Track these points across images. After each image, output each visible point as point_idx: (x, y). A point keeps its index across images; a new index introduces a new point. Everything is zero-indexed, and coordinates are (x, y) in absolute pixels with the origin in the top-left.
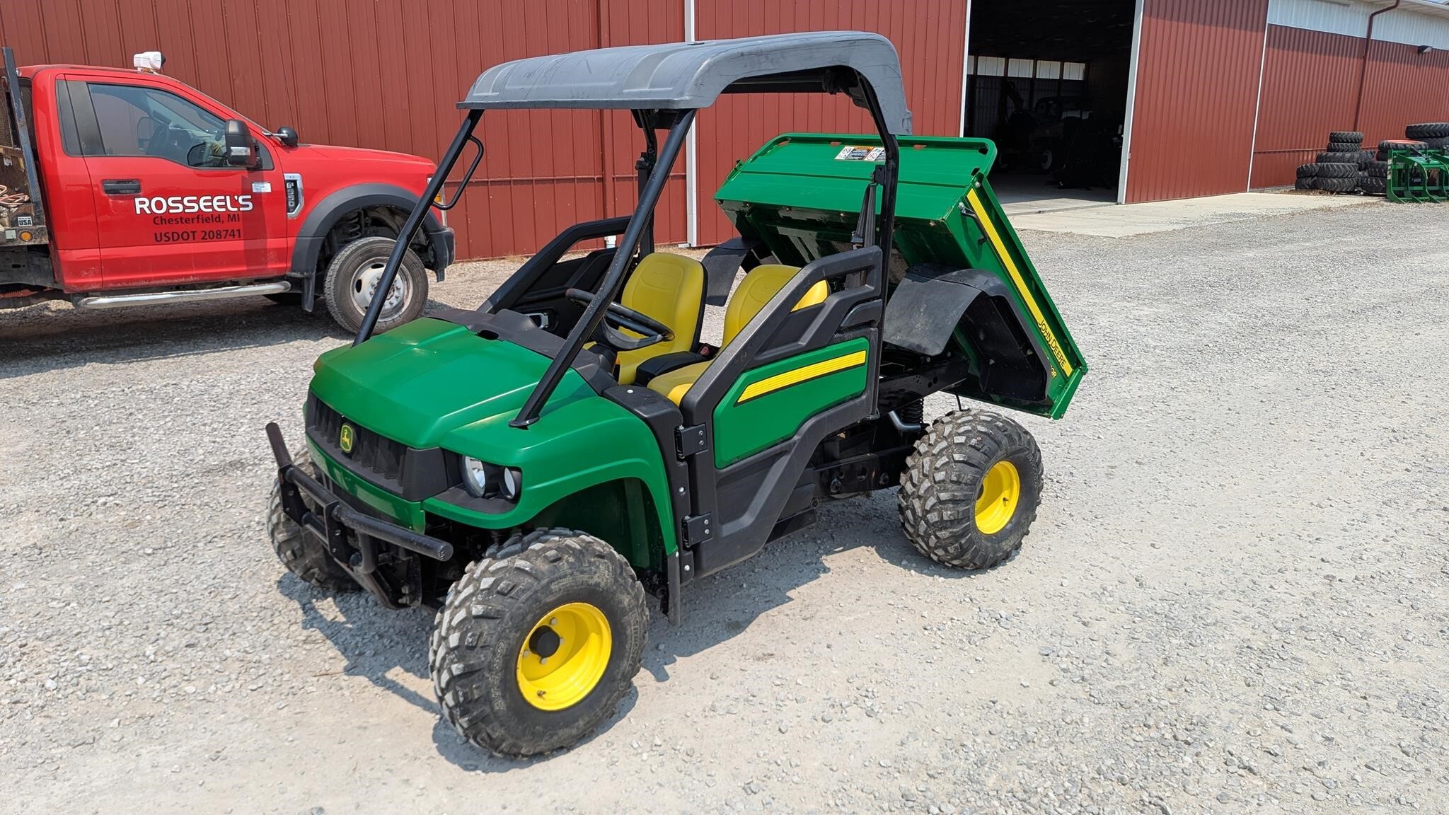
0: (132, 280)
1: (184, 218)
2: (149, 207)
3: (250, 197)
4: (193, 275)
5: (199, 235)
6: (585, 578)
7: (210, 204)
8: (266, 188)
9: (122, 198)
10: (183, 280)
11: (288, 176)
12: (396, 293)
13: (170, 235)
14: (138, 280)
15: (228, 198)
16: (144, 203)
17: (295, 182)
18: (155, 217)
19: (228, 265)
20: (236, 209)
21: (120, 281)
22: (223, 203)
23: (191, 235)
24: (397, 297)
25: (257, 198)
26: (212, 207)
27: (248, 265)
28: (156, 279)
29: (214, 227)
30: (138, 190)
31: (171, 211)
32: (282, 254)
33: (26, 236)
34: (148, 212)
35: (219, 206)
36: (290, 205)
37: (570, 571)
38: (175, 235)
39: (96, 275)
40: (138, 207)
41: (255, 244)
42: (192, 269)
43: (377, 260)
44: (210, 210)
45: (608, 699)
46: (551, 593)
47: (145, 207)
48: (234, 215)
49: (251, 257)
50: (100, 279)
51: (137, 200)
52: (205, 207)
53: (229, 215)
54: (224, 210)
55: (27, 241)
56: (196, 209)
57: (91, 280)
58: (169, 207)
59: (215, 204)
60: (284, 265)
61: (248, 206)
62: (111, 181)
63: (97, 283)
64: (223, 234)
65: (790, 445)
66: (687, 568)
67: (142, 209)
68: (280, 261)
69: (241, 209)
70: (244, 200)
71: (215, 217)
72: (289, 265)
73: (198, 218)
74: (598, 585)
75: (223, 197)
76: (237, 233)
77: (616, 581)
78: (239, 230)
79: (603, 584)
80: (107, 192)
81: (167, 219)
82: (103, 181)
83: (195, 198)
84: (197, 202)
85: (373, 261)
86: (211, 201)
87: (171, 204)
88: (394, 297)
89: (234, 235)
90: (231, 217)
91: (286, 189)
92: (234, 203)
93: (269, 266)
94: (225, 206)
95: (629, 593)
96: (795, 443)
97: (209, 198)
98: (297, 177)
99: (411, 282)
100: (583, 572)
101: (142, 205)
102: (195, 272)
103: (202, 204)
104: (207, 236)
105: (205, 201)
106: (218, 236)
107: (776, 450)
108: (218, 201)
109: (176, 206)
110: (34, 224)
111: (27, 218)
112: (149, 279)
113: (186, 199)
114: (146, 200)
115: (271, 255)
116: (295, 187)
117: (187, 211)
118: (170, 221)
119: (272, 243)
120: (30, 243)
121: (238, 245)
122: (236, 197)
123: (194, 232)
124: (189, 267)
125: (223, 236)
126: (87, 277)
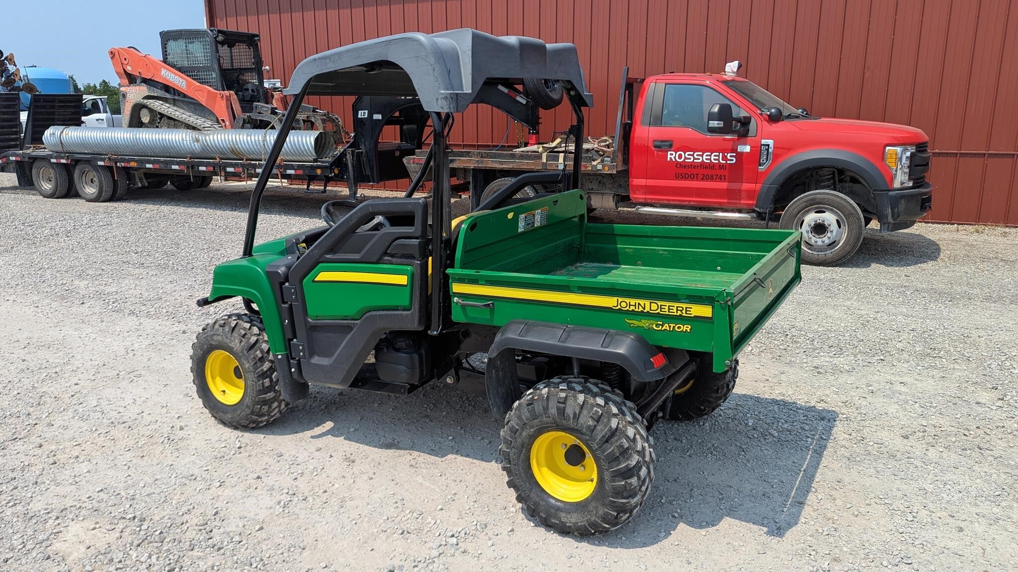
0: (660, 199)
1: (693, 165)
2: (675, 157)
3: (735, 154)
4: (693, 201)
5: (700, 176)
6: (228, 341)
7: (709, 157)
8: (747, 149)
9: (661, 151)
10: (688, 203)
11: (764, 142)
12: (829, 234)
13: (684, 175)
14: (663, 200)
15: (721, 154)
16: (672, 154)
17: (768, 145)
18: (677, 163)
19: (715, 197)
20: (725, 162)
21: (653, 199)
22: (717, 158)
23: (696, 176)
24: (829, 238)
25: (740, 156)
26: (710, 159)
27: (728, 199)
28: (673, 200)
29: (710, 172)
30: (671, 146)
31: (686, 161)
32: (751, 194)
33: (606, 168)
34: (674, 160)
35: (714, 159)
36: (761, 161)
37: (222, 334)
38: (687, 175)
39: (642, 194)
40: (669, 156)
41: (734, 186)
42: (693, 197)
43: (821, 208)
44: (709, 161)
45: (241, 413)
46: (213, 340)
47: (672, 157)
48: (723, 166)
49: (731, 194)
50: (644, 197)
51: (669, 153)
52: (706, 159)
53: (720, 166)
54: (717, 162)
55: (607, 171)
56: (700, 161)
57: (640, 196)
58: (685, 158)
59: (713, 157)
60: (752, 202)
61: (732, 160)
62: (658, 141)
63: (642, 198)
64: (715, 177)
65: (354, 324)
66: (293, 370)
67: (671, 158)
68: (749, 198)
69: (728, 162)
70: (731, 156)
71: (711, 166)
72: (755, 202)
73: (701, 166)
74: (233, 348)
75: (718, 154)
76: (723, 177)
77: (242, 352)
78: (725, 176)
79: (235, 349)
80: (655, 147)
81: (684, 165)
82: (654, 141)
83: (701, 153)
84: (702, 156)
85: (818, 208)
86: (710, 156)
87: (687, 156)
88: (826, 237)
89: (721, 179)
90: (721, 166)
91: (761, 150)
92: (725, 158)
93: (742, 202)
94: (718, 160)
95: (248, 362)
96: (357, 324)
97: (709, 154)
98: (771, 142)
99: (847, 227)
100: (227, 338)
101: (672, 156)
102: (694, 199)
103: (705, 157)
104: (705, 178)
105: (706, 156)
106: (712, 178)
107: (344, 323)
108: (715, 156)
109: (689, 157)
110: (612, 162)
111: (609, 159)
112: (669, 200)
113: (696, 154)
114: (674, 153)
115: (743, 195)
116: (768, 150)
117: (695, 161)
118: (685, 167)
119: (745, 186)
120: (608, 172)
121: (723, 185)
122: (726, 154)
123: (697, 174)
124: (692, 196)
125: (715, 178)
126: (638, 194)
